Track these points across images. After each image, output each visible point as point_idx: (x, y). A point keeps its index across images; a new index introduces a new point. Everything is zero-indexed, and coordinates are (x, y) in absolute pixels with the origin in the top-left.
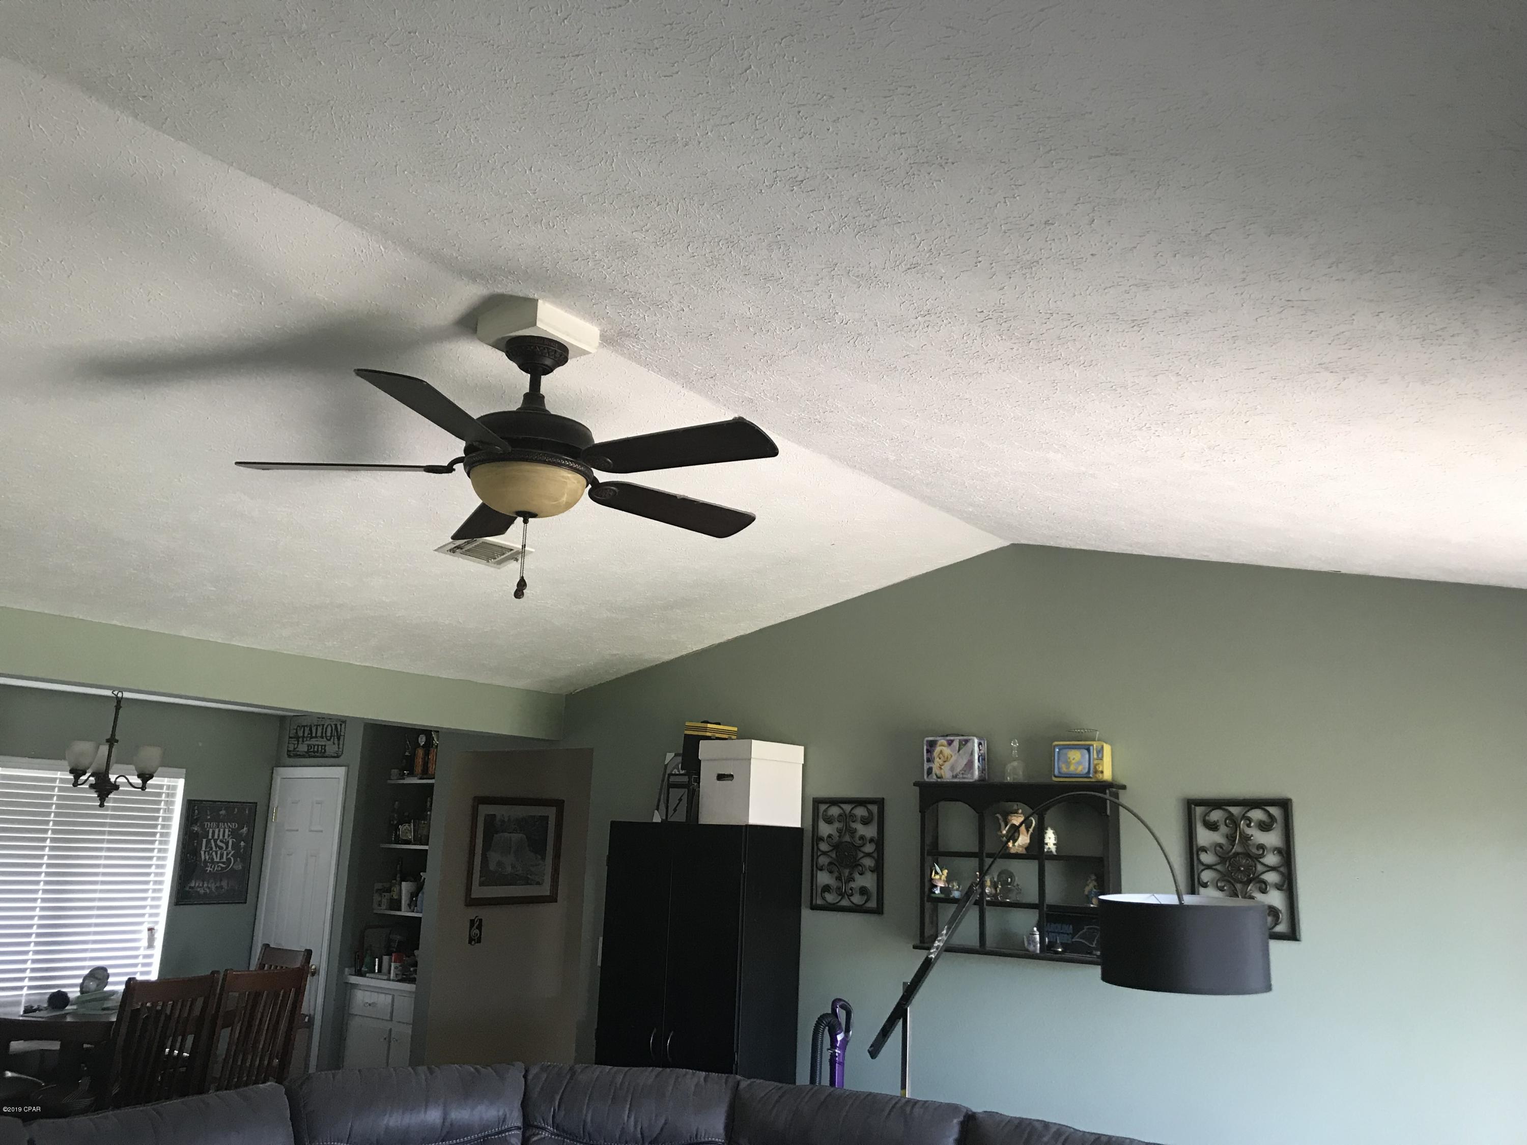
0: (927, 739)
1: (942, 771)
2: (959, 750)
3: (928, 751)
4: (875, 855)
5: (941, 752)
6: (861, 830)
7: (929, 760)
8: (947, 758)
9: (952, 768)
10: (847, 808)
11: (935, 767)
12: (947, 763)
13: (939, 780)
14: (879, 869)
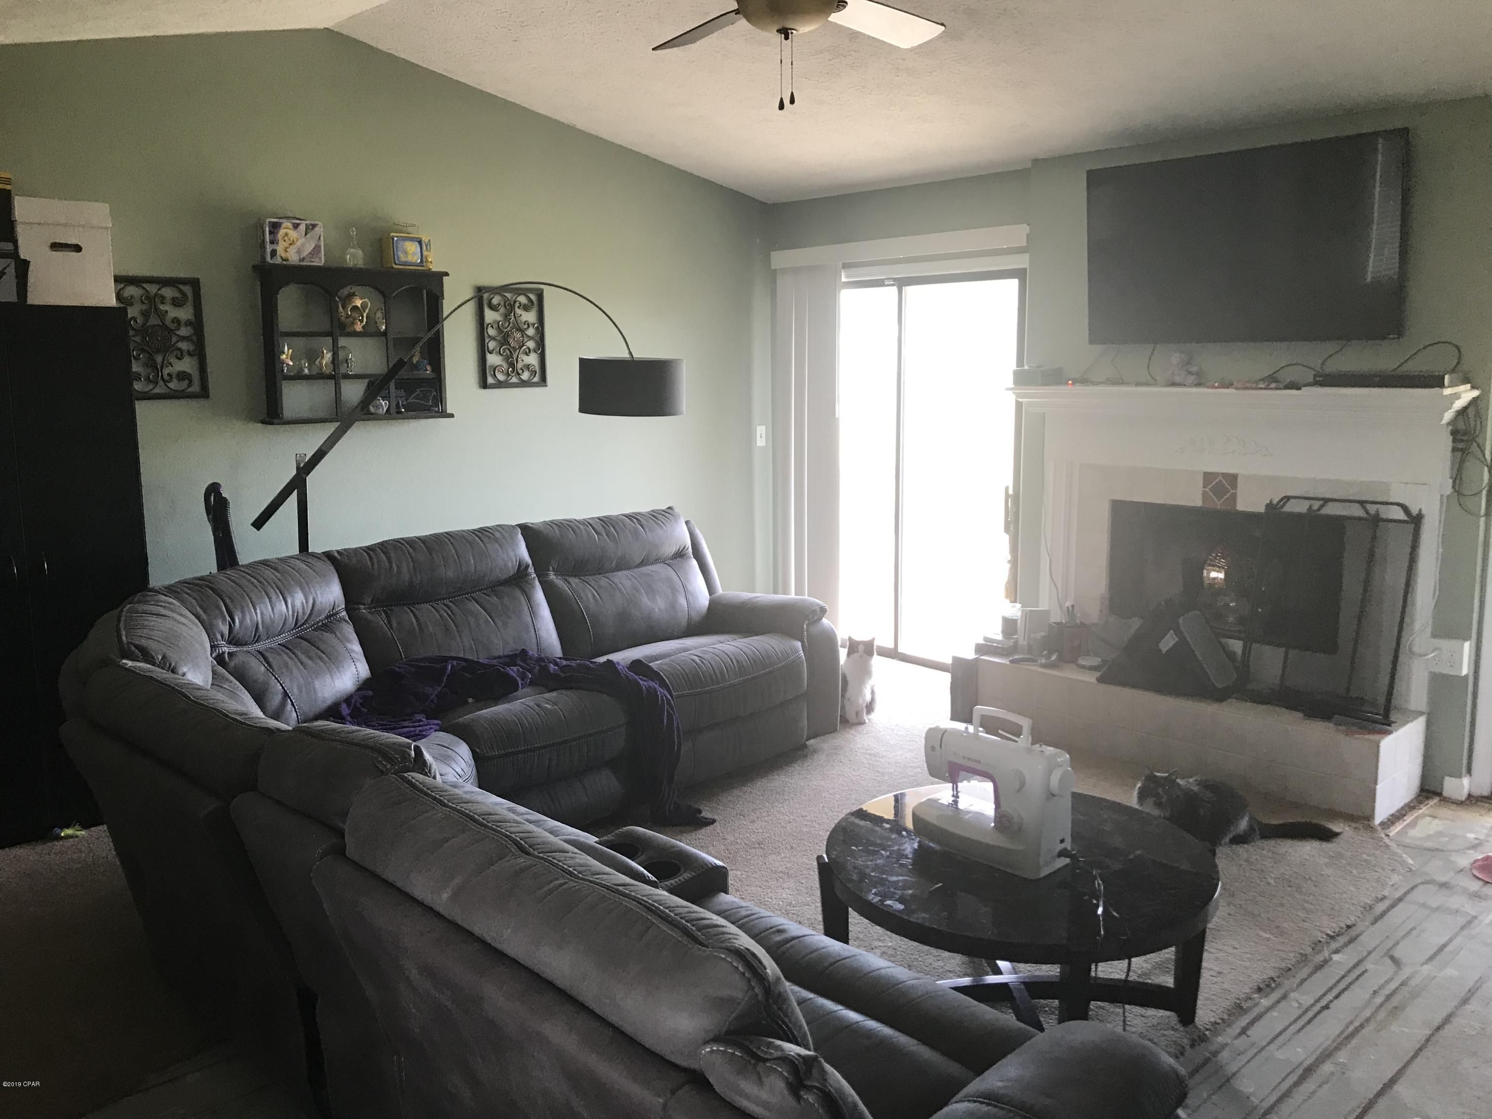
0: (268, 220)
1: (288, 254)
2: (306, 235)
3: (271, 233)
4: (194, 338)
5: (286, 234)
6: (173, 313)
7: (272, 242)
8: (293, 241)
9: (299, 252)
10: (153, 289)
11: (280, 249)
12: (291, 246)
13: (285, 263)
14: (200, 353)
